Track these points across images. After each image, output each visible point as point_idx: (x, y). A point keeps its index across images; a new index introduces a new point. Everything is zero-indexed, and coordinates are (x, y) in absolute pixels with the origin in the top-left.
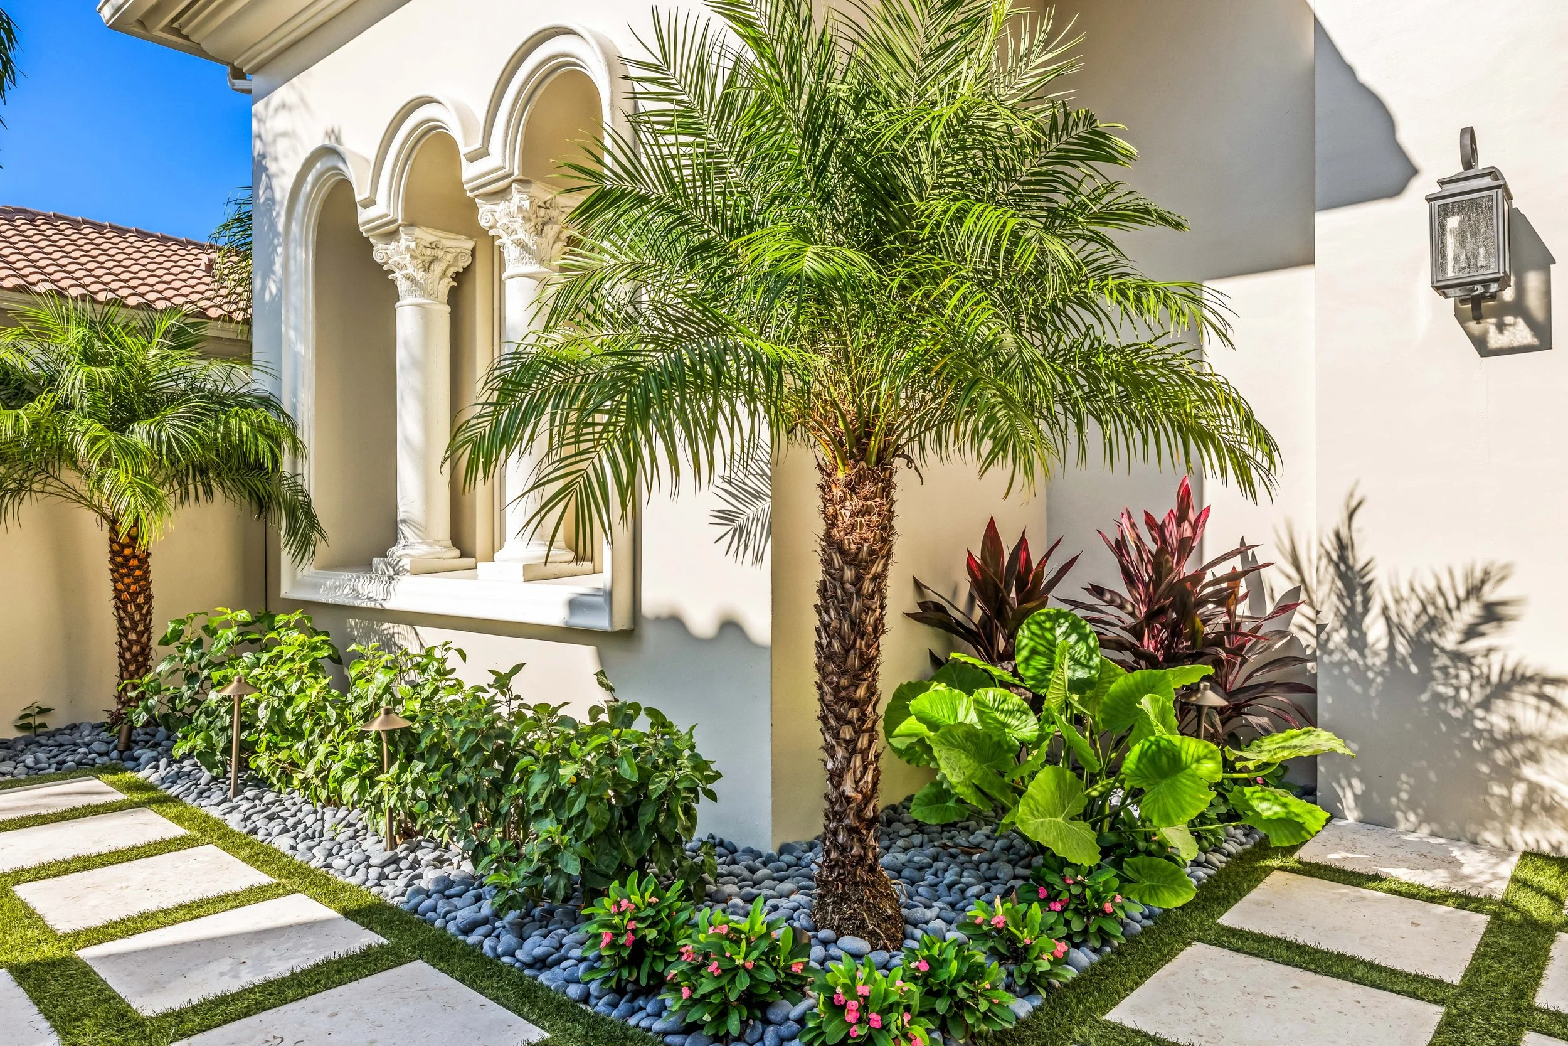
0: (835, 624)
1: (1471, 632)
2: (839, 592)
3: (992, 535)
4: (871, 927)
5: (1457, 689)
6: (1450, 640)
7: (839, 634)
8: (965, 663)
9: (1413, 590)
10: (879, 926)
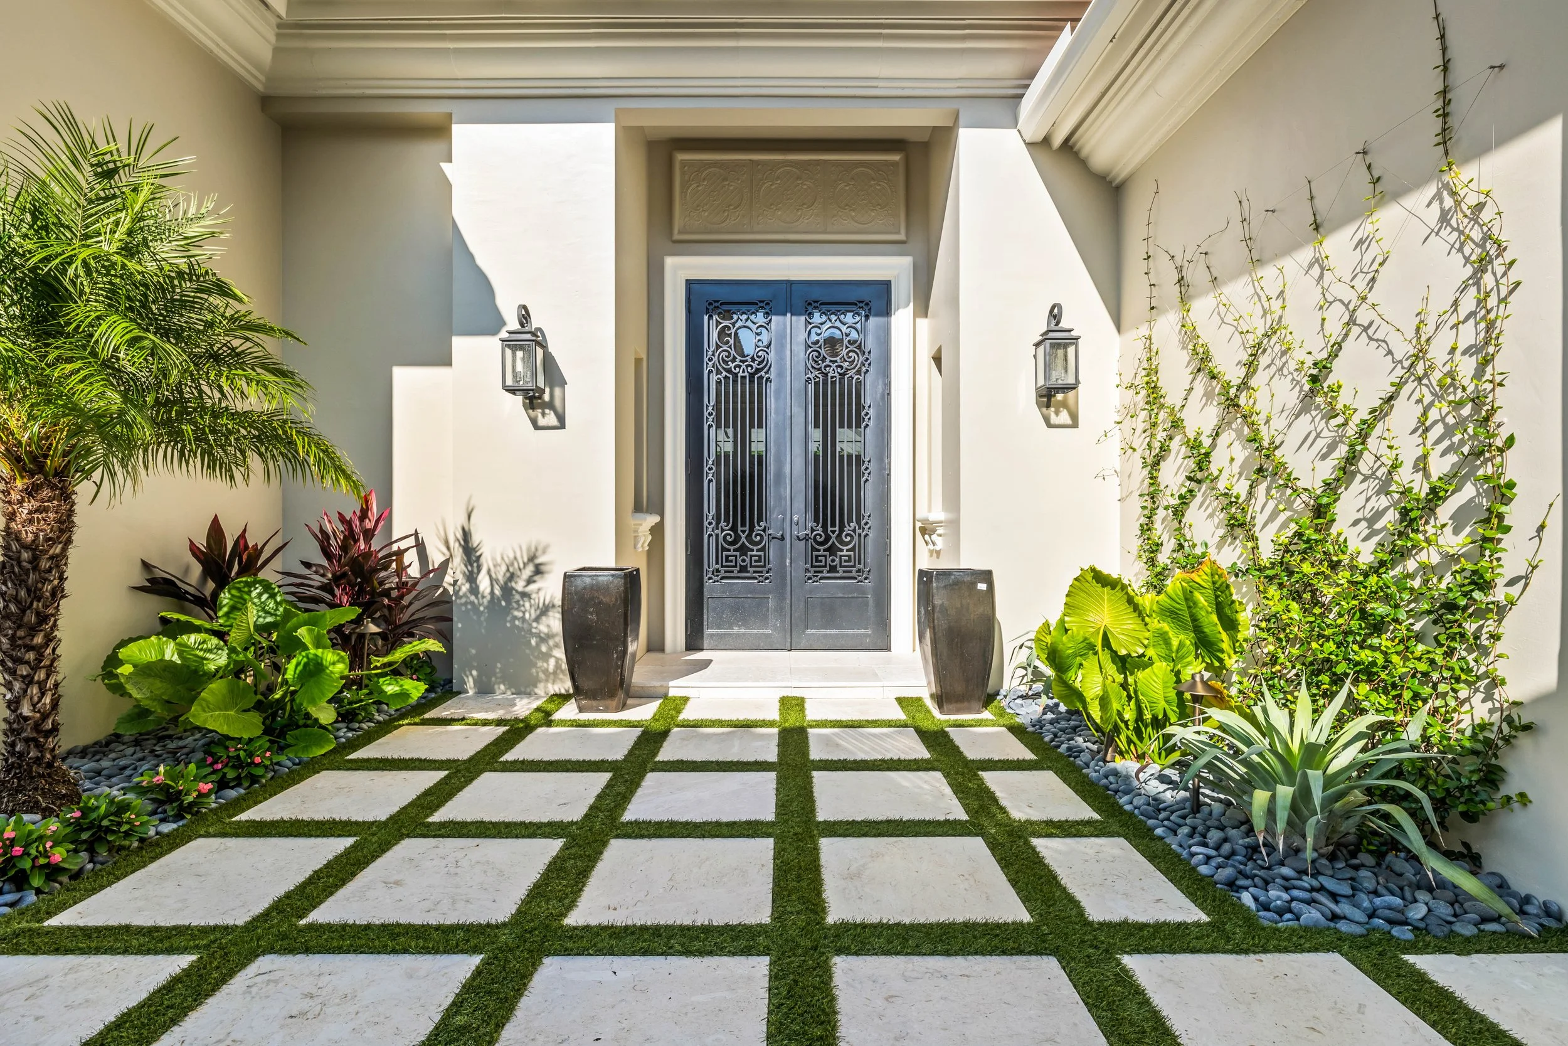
0: (13, 592)
1: (530, 581)
2: (16, 569)
3: (216, 530)
4: (44, 805)
5: (524, 613)
6: (519, 585)
7: (16, 599)
8: (178, 620)
9: (503, 558)
10: (53, 803)
